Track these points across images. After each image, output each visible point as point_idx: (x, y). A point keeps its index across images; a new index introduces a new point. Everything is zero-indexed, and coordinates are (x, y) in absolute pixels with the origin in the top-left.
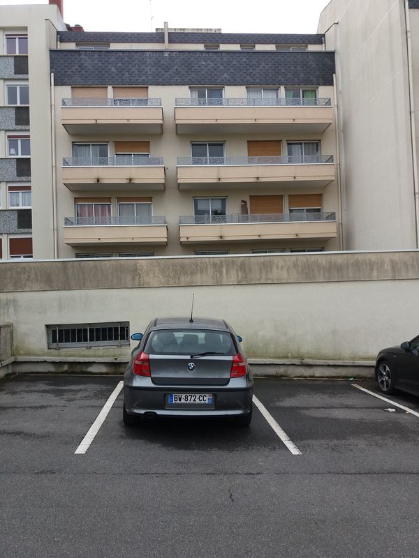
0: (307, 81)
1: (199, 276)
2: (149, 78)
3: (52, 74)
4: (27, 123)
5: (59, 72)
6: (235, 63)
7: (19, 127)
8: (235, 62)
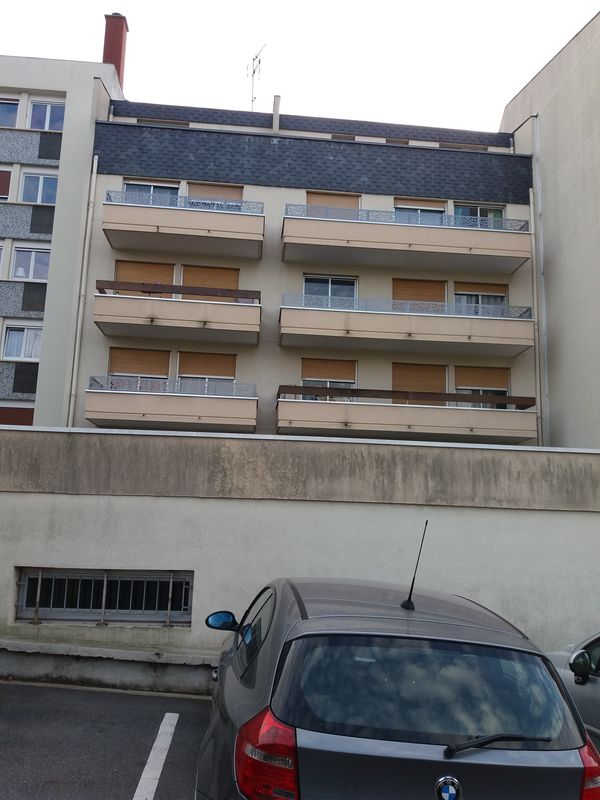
0: (489, 196)
1: (345, 481)
2: (246, 173)
3: (96, 157)
4: (49, 230)
5: (107, 155)
6: (381, 162)
7: (36, 236)
8: (379, 160)
